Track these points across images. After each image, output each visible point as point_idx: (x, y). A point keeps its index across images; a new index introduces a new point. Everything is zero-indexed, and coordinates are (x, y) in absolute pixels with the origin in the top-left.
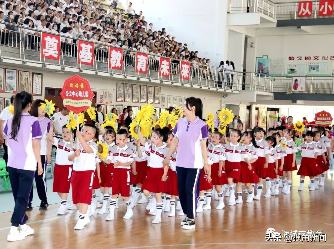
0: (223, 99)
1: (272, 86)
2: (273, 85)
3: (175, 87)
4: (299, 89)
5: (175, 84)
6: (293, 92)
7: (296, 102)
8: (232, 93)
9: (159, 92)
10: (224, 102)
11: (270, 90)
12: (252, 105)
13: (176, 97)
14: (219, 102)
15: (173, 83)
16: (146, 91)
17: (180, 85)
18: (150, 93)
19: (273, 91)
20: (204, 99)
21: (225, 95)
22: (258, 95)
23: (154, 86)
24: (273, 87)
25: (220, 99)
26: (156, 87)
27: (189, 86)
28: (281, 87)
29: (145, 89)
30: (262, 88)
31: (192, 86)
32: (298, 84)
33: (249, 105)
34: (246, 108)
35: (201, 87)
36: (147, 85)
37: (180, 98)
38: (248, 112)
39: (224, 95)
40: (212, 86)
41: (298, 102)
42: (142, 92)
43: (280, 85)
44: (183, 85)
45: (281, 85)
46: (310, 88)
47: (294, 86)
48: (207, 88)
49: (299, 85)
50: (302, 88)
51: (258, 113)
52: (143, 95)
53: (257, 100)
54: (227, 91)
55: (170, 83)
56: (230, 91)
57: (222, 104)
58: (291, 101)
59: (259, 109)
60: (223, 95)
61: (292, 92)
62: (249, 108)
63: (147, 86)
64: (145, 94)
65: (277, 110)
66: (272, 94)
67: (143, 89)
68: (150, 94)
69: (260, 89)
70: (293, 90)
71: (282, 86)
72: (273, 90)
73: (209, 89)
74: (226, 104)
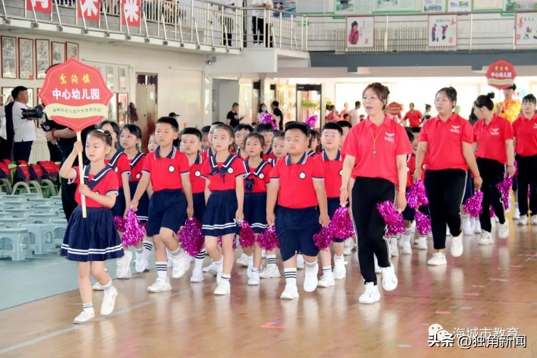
0: (208, 69)
1: (304, 36)
2: (308, 36)
3: (110, 42)
4: (361, 44)
5: (113, 37)
6: (350, 50)
7: (356, 71)
8: (227, 54)
9: (76, 54)
10: (210, 75)
11: (301, 46)
12: (264, 79)
13: (112, 66)
14: (200, 74)
15: (108, 35)
16: (47, 53)
17: (122, 37)
18: (58, 56)
19: (307, 49)
20: (170, 68)
21: (210, 58)
22: (280, 58)
23: (64, 41)
24: (308, 40)
25: (201, 69)
26: (68, 44)
27: (141, 40)
28: (323, 39)
29: (46, 48)
30: (286, 41)
31: (147, 40)
32: (360, 32)
33: (256, 79)
34: (251, 85)
35: (165, 43)
36: (48, 40)
37: (121, 67)
38: (256, 95)
39: (208, 59)
40: (188, 40)
41: (361, 70)
42: (39, 56)
43: (321, 36)
44: (129, 38)
45: (325, 36)
46: (384, 40)
47: (351, 36)
48: (177, 45)
49: (361, 35)
50: (367, 42)
51: (275, 96)
52: (43, 63)
53: (279, 69)
54: (217, 50)
55: (102, 35)
56: (223, 50)
57: (206, 80)
58: (346, 69)
59: (278, 88)
60: (205, 59)
61: (347, 50)
62: (258, 86)
63: (51, 40)
64: (45, 60)
65: (318, 88)
66: (306, 56)
67: (42, 49)
68: (57, 59)
69: (282, 44)
70: (349, 45)
71: (326, 38)
72: (308, 46)
73: (182, 45)
74: (214, 79)
